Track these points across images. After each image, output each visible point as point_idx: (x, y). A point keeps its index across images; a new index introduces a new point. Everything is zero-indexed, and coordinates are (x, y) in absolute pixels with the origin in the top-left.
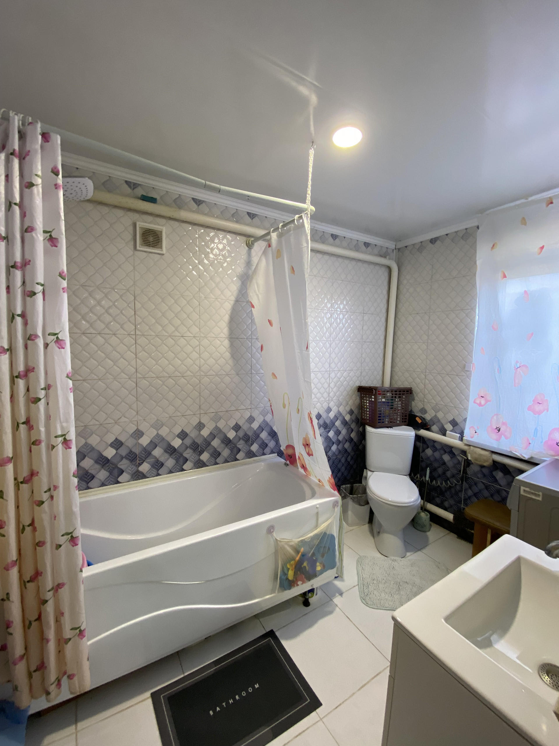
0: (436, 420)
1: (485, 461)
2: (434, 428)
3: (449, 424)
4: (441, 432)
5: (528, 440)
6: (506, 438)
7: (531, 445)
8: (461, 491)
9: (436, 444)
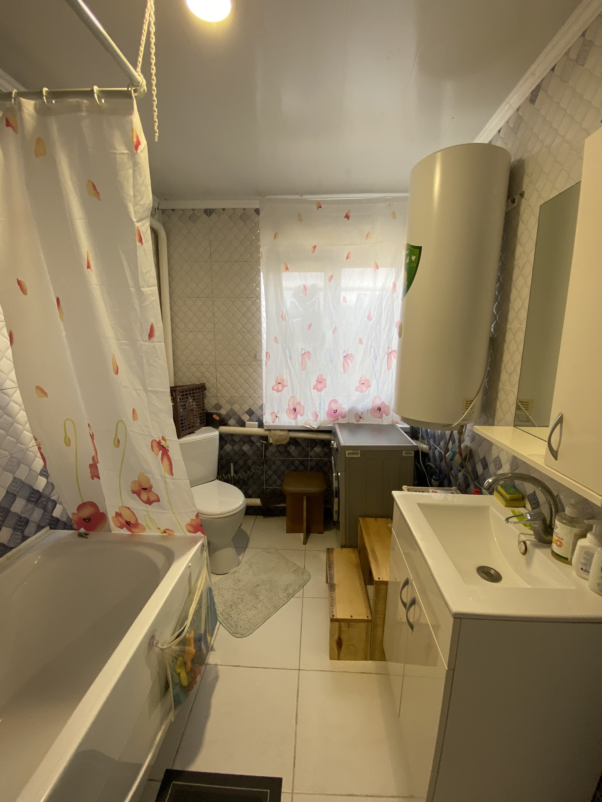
0: (232, 414)
1: (284, 440)
2: (232, 421)
3: (246, 414)
4: (239, 424)
5: (316, 413)
6: (301, 416)
7: (319, 417)
8: (262, 474)
9: (234, 438)
